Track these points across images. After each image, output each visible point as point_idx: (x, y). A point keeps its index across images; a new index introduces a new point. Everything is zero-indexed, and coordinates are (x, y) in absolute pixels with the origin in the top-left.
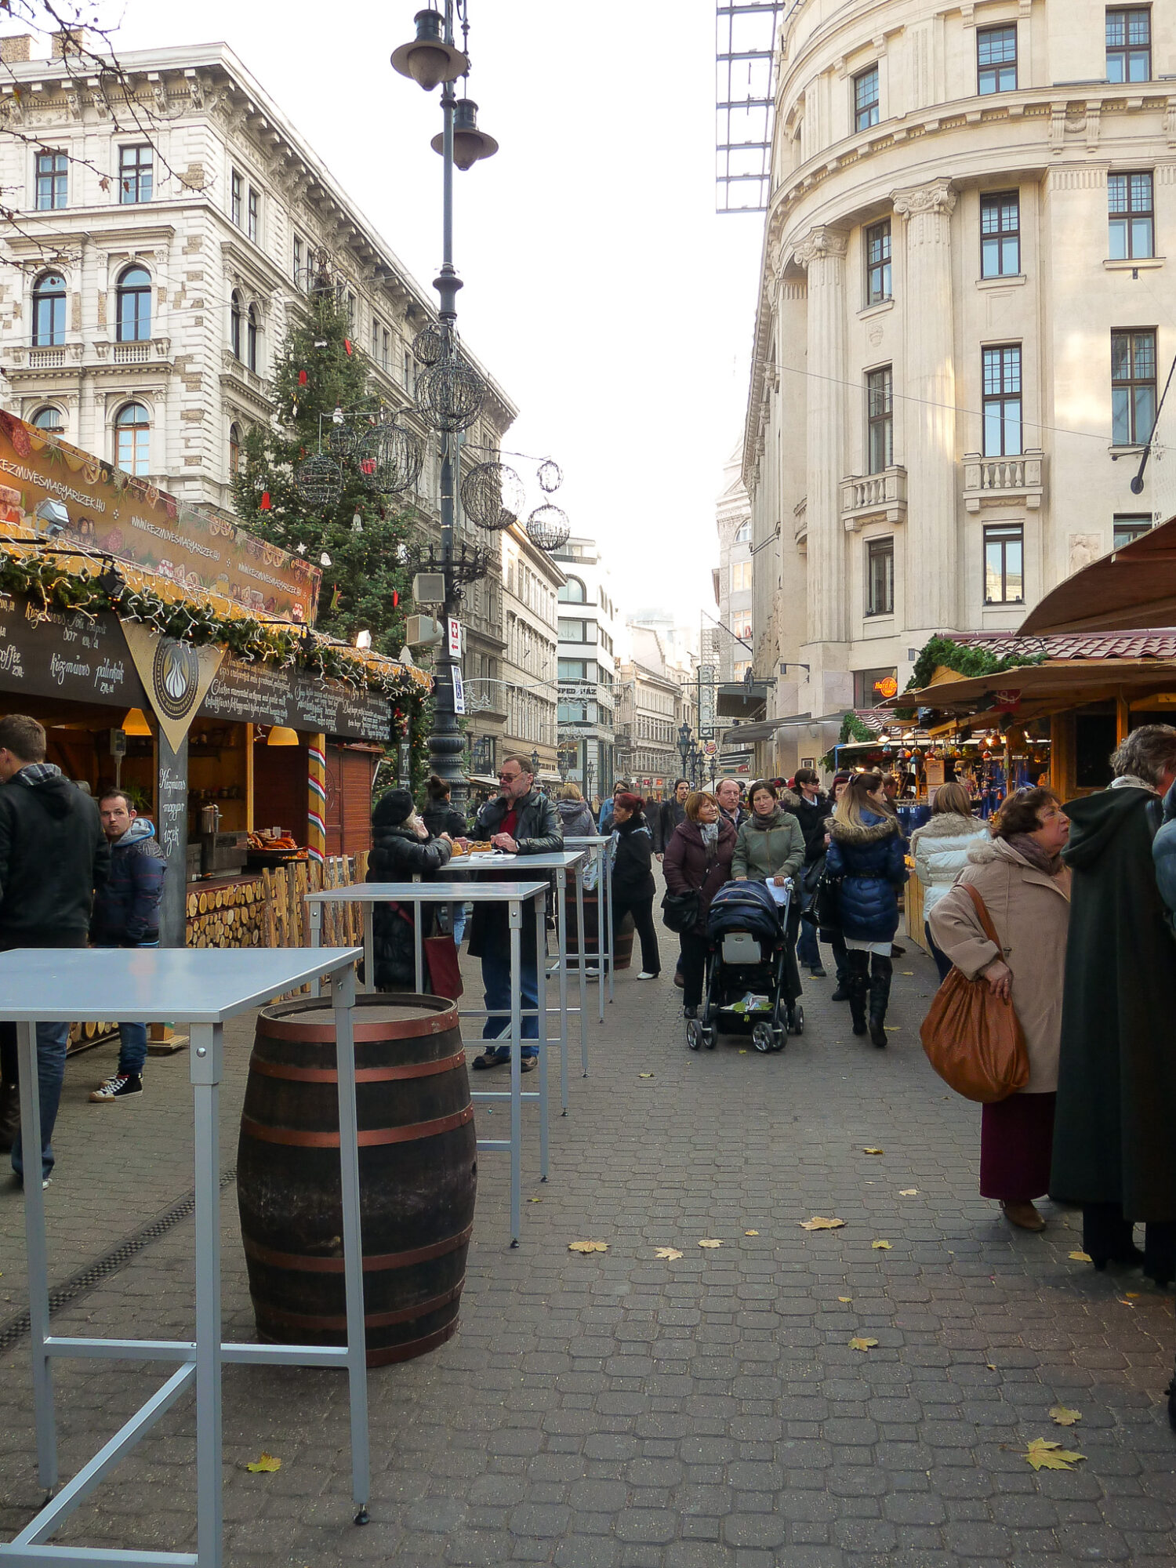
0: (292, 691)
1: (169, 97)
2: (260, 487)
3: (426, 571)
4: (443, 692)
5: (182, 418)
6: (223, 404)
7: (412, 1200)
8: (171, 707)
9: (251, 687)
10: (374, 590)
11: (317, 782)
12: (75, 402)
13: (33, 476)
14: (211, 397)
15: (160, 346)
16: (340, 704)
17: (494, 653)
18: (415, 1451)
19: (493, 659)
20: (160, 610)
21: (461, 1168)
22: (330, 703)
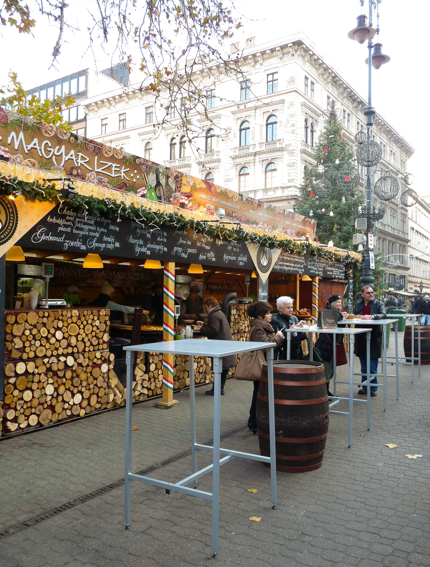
0: (306, 263)
1: (283, 54)
2: (310, 189)
3: (360, 218)
4: (366, 261)
5: (287, 166)
6: (301, 160)
7: (304, 423)
8: (263, 269)
9: (290, 262)
10: (349, 224)
11: (315, 293)
12: (253, 164)
13: (217, 200)
14: (298, 157)
15: (280, 142)
16: (324, 266)
17: (405, 244)
18: (296, 495)
19: (404, 246)
20: (258, 238)
21: (321, 416)
22: (320, 266)
